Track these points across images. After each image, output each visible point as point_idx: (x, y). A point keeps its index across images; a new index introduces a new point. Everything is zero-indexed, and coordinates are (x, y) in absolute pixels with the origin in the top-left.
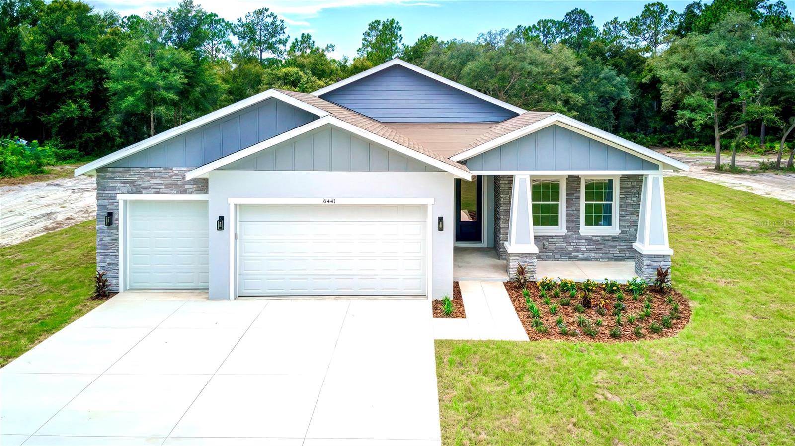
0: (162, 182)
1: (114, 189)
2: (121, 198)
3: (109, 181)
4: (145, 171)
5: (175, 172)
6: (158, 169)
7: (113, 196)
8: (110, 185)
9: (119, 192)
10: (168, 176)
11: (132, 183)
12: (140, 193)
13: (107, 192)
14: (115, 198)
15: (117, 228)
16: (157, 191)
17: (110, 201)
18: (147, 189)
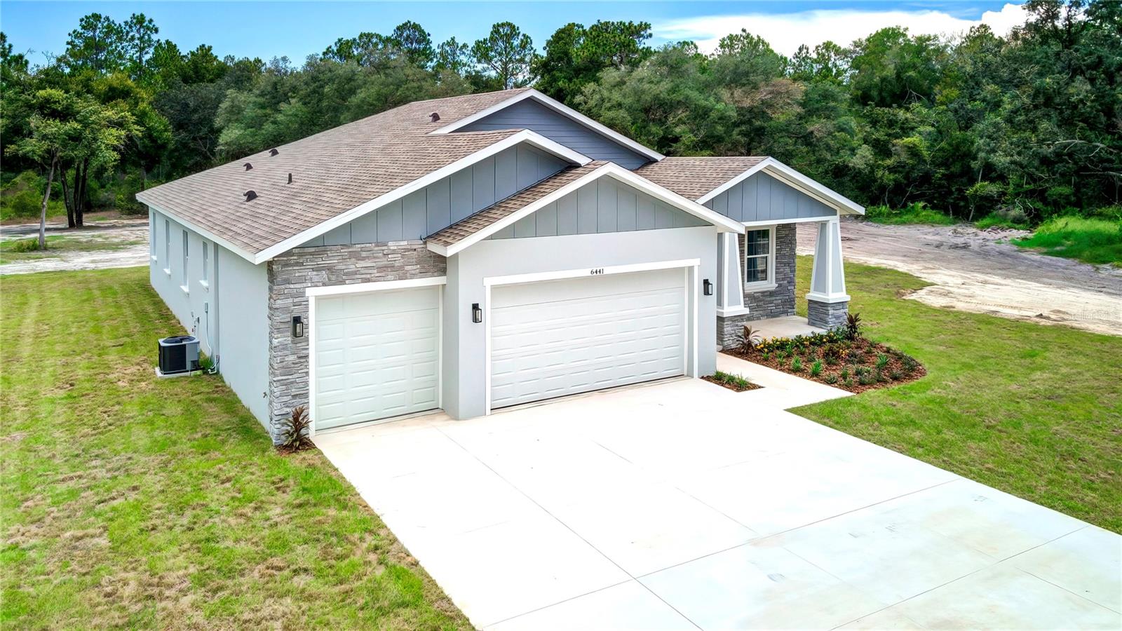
0: (374, 265)
1: (303, 280)
2: (312, 293)
3: (295, 268)
4: (350, 250)
5: (392, 248)
6: (368, 245)
7: (301, 290)
8: (297, 275)
9: (309, 285)
10: (381, 255)
11: (330, 269)
12: (343, 283)
13: (292, 286)
14: (302, 294)
15: (307, 340)
16: (366, 279)
17: (296, 300)
18: (351, 277)
